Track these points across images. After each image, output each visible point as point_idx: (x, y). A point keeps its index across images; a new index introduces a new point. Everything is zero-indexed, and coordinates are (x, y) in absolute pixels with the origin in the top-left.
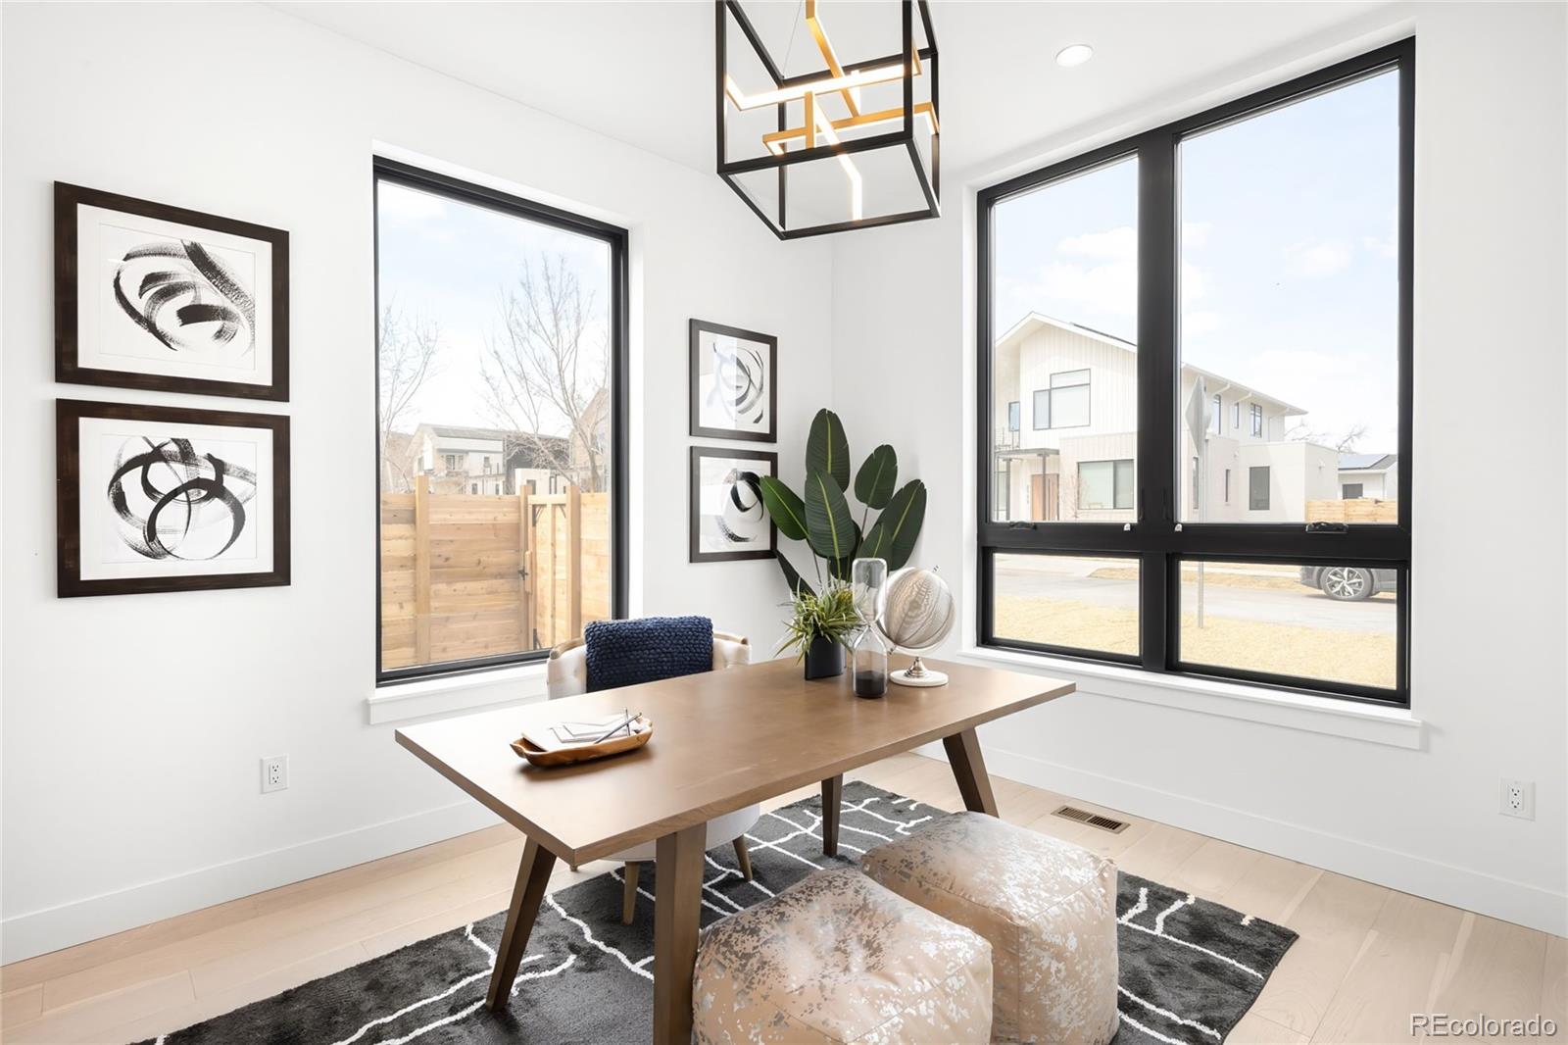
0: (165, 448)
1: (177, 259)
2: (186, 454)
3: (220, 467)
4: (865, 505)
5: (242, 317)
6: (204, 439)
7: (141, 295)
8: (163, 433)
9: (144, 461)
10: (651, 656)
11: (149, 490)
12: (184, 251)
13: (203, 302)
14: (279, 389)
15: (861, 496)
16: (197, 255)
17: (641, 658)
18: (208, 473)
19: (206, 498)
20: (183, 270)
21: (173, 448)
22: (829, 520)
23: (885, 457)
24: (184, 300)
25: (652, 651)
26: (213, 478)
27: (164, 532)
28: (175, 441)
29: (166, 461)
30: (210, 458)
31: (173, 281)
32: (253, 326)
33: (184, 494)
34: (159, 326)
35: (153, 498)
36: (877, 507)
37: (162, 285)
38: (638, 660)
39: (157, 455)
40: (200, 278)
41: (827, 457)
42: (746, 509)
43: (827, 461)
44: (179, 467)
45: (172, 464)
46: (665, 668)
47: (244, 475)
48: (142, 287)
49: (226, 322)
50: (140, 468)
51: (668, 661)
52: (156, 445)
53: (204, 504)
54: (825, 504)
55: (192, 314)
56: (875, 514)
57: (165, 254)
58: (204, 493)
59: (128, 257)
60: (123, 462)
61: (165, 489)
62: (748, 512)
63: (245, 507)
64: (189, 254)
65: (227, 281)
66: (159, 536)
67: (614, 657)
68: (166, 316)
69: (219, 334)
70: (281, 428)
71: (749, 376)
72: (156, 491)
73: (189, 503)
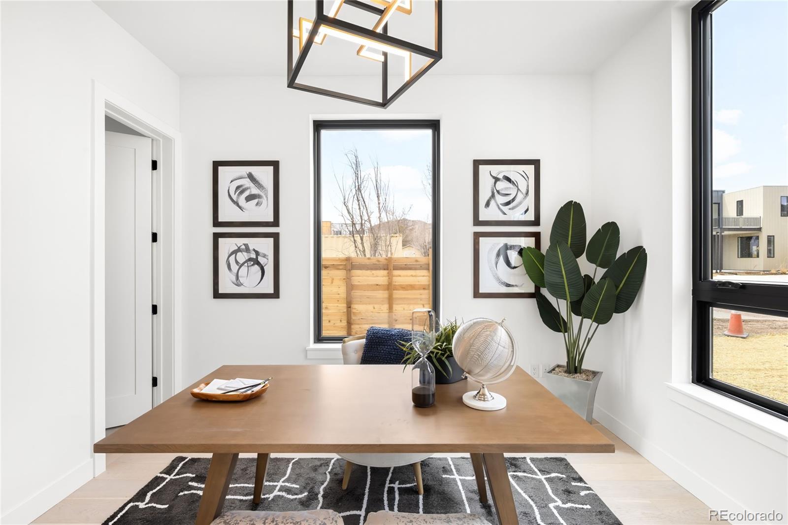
0: (241, 247)
1: (245, 179)
2: (247, 249)
3: (257, 253)
4: (594, 266)
5: (264, 197)
6: (253, 243)
7: (235, 194)
8: (241, 241)
9: (235, 252)
10: (387, 350)
11: (237, 262)
12: (247, 176)
13: (252, 193)
14: (276, 223)
15: (591, 259)
16: (251, 177)
17: (382, 350)
18: (253, 256)
19: (253, 265)
20: (247, 182)
21: (243, 247)
22: (562, 276)
23: (611, 231)
24: (247, 194)
25: (389, 347)
26: (255, 257)
27: (241, 277)
28: (244, 244)
29: (241, 252)
30: (254, 250)
31: (244, 187)
32: (267, 200)
33: (246, 264)
34: (240, 204)
35: (238, 265)
36: (603, 267)
37: (241, 189)
38: (381, 350)
39: (239, 250)
40: (251, 185)
41: (568, 234)
42: (515, 268)
43: (568, 236)
44: (245, 254)
45: (243, 253)
46: (392, 357)
47: (265, 256)
48: (235, 191)
49: (259, 199)
50: (234, 255)
51: (395, 354)
52: (239, 246)
53: (252, 267)
54: (560, 265)
55: (250, 198)
56: (601, 272)
57: (241, 178)
58: (252, 263)
59: (232, 181)
60: (230, 253)
61: (241, 262)
62: (516, 269)
63: (265, 268)
64: (248, 176)
65: (259, 184)
66: (239, 278)
67: (372, 347)
68: (242, 200)
69: (257, 204)
70: (276, 237)
71: (517, 187)
72: (238, 262)
73: (248, 266)
